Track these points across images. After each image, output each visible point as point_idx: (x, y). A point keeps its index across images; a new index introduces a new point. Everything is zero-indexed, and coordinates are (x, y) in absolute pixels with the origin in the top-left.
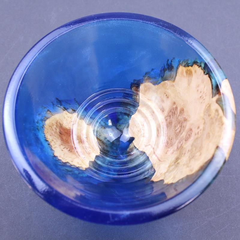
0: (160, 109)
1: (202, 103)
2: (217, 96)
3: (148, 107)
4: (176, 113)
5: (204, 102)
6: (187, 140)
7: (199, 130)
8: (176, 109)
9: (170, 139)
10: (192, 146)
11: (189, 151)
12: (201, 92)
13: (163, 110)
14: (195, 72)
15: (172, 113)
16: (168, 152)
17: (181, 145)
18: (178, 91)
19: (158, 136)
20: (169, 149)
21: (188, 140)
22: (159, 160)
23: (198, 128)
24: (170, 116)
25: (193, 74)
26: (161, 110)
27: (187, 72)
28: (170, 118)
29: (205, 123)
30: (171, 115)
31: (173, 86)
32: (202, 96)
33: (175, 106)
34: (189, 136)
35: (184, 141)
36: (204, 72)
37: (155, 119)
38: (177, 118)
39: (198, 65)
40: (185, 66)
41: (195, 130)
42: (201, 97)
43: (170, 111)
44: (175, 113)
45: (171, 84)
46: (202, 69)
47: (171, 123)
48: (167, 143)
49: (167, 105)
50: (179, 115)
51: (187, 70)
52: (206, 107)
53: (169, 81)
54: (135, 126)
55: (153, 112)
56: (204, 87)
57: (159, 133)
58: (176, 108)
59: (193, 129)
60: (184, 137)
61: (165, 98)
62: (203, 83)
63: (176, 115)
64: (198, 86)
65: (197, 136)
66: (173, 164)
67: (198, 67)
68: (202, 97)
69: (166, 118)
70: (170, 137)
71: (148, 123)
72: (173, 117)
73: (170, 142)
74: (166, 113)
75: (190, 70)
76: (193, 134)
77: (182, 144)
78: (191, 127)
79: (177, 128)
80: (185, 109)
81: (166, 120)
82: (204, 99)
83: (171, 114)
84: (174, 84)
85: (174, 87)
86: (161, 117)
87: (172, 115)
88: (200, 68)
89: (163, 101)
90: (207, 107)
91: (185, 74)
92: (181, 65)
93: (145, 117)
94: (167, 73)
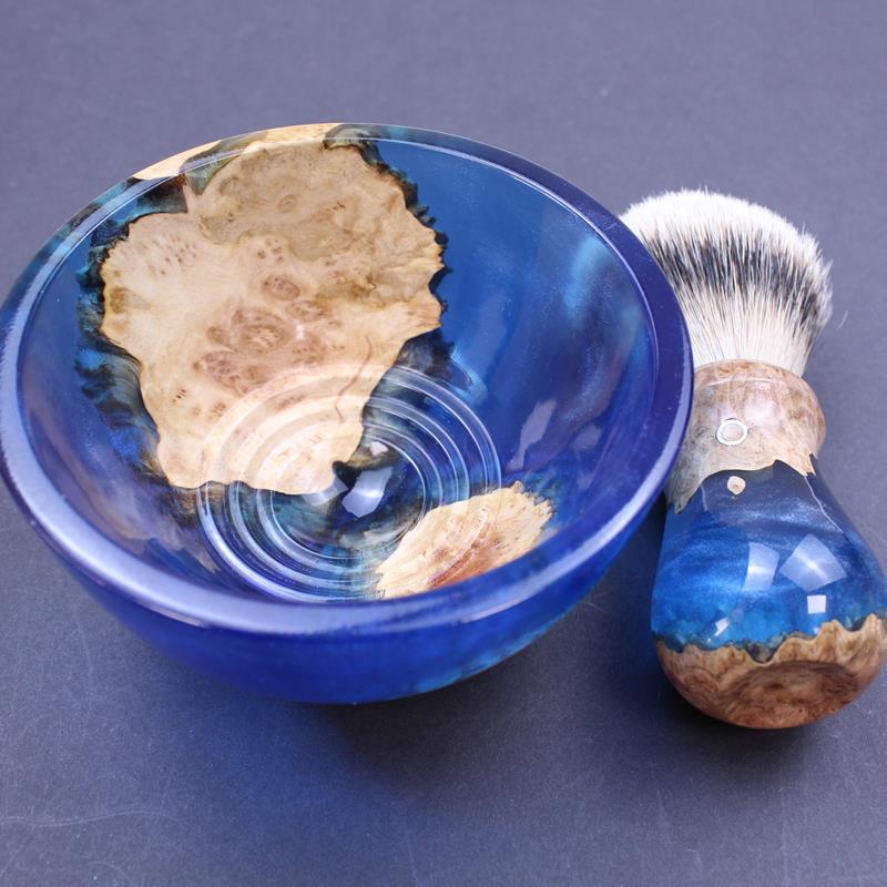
0: (218, 420)
1: (195, 256)
2: (187, 190)
3: (227, 452)
4: (221, 358)
5: (194, 247)
6: (296, 287)
7: (268, 251)
8: (212, 361)
9: (297, 356)
10: (312, 258)
11: (328, 264)
12: (167, 260)
13: (220, 408)
14: (117, 274)
15: (222, 371)
16: (337, 344)
17: (310, 307)
18: (164, 353)
19: (299, 398)
20: (329, 344)
21: (295, 283)
22: (369, 357)
23: (261, 255)
24: (232, 378)
25: (121, 285)
26: (220, 416)
27: (118, 310)
28: (237, 377)
29: (249, 234)
30: (230, 375)
31: (151, 368)
32: (177, 255)
33: (204, 365)
34: (285, 286)
35: (300, 299)
36: (122, 239)
37: (253, 422)
38: (236, 350)
39: (103, 261)
40: (102, 313)
41: (270, 268)
42: (180, 260)
43: (219, 380)
44: (223, 363)
45: (148, 376)
46: (113, 248)
47: (250, 370)
48: (311, 362)
49: (203, 392)
50: (228, 345)
51: (112, 304)
52: (206, 237)
53: (141, 381)
54: (296, 475)
55: (237, 432)
56: (157, 244)
57: (292, 398)
58: (208, 357)
59: (265, 276)
60: (287, 303)
61: (187, 403)
62: (146, 248)
63: (228, 358)
64: (152, 268)
65: (285, 253)
66: (372, 298)
67: (107, 260)
68: (181, 255)
69: (240, 391)
70: (293, 360)
71: (273, 439)
72: (235, 368)
73: (307, 355)
74: (226, 396)
75: (112, 297)
76: (279, 271)
77: (309, 302)
78: (259, 285)
79: (264, 344)
80: (210, 324)
81: (246, 390)
82: (187, 246)
83: (226, 377)
84: (146, 364)
85: (154, 364)
86: (243, 408)
87: (229, 370)
88: (110, 252)
89: (196, 411)
90: (208, 233)
91: (120, 317)
92: (100, 325)
93: (261, 454)
94: (121, 393)
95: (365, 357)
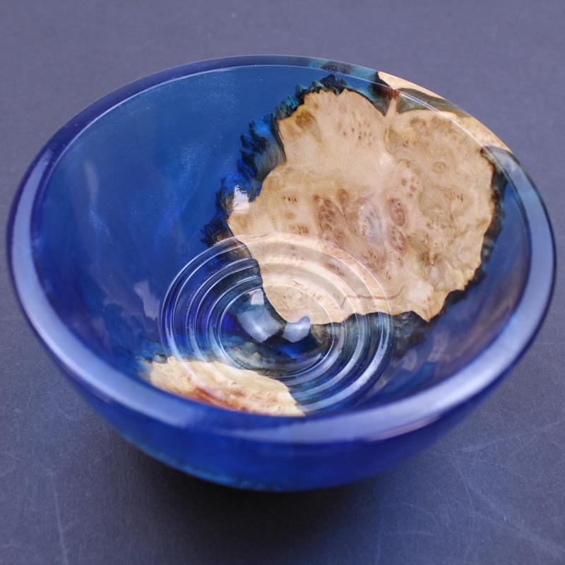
0: (296, 234)
1: (370, 144)
2: (393, 103)
3: (274, 248)
4: (334, 210)
5: (373, 139)
6: (404, 220)
7: (409, 184)
8: (327, 205)
9: (368, 255)
10: (424, 213)
11: (428, 225)
12: (353, 130)
13: (304, 230)
14: (316, 106)
15: (327, 217)
16: (390, 274)
17: (400, 239)
18: (307, 172)
19: (341, 273)
20: (387, 268)
21: (405, 217)
22: (393, 298)
23: (404, 182)
24: (328, 225)
25: (313, 115)
26: (300, 233)
27: (299, 123)
28: (331, 228)
29: (408, 164)
30: (328, 223)
31: (290, 170)
32: (360, 133)
33: (321, 203)
34: (399, 213)
35: (400, 229)
36: (335, 92)
37: (306, 254)
38: (345, 216)
39: (313, 91)
40: (288, 116)
41: (401, 194)
42: (360, 138)
43: (320, 218)
44: (332, 213)
45: (284, 170)
46: (326, 91)
47: (340, 233)
48: (370, 267)
49: (304, 213)
50: (344, 209)
51: (298, 117)
52: (384, 140)
53: (276, 169)
54: (284, 297)
55: (293, 247)
56: (354, 116)
57: (338, 269)
58: (327, 202)
59: (396, 195)
60: (393, 224)
61: (290, 207)
62: (346, 111)
63: (337, 215)
64: (340, 125)
65: (415, 195)
66: (426, 269)
67: (316, 93)
68: (362, 136)
69: (324, 235)
70: (365, 255)
72: (335, 224)
73: (372, 261)
74: (314, 229)
75: (302, 114)
76: (404, 201)
77: (402, 235)
78: (388, 197)
79: (361, 230)
80: (346, 187)
81: (327, 239)
82: (370, 135)
83: (325, 221)
84: (288, 165)
85: (294, 170)
86: (312, 243)
87: (330, 220)
88: (321, 91)
89: (290, 216)
90: (387, 140)
91: (297, 128)
92: (281, 119)
93: (287, 269)
94: (260, 161)
95: (392, 296)
